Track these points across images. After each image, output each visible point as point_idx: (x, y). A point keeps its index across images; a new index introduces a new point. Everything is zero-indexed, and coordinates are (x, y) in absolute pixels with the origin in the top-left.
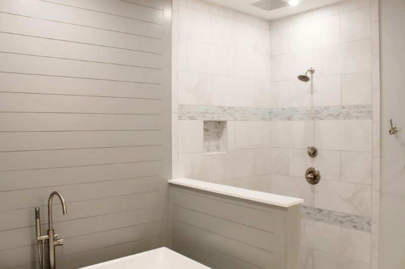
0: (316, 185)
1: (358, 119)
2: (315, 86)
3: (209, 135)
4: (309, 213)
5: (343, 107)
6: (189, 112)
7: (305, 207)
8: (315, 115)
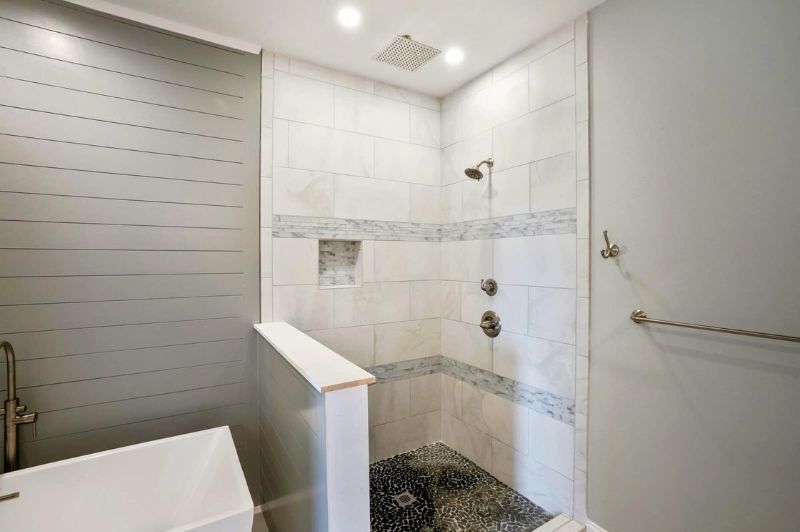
0: (495, 339)
1: (554, 233)
2: (495, 187)
3: (335, 261)
4: (487, 381)
5: (533, 216)
6: (292, 227)
7: (482, 371)
8: (493, 230)
